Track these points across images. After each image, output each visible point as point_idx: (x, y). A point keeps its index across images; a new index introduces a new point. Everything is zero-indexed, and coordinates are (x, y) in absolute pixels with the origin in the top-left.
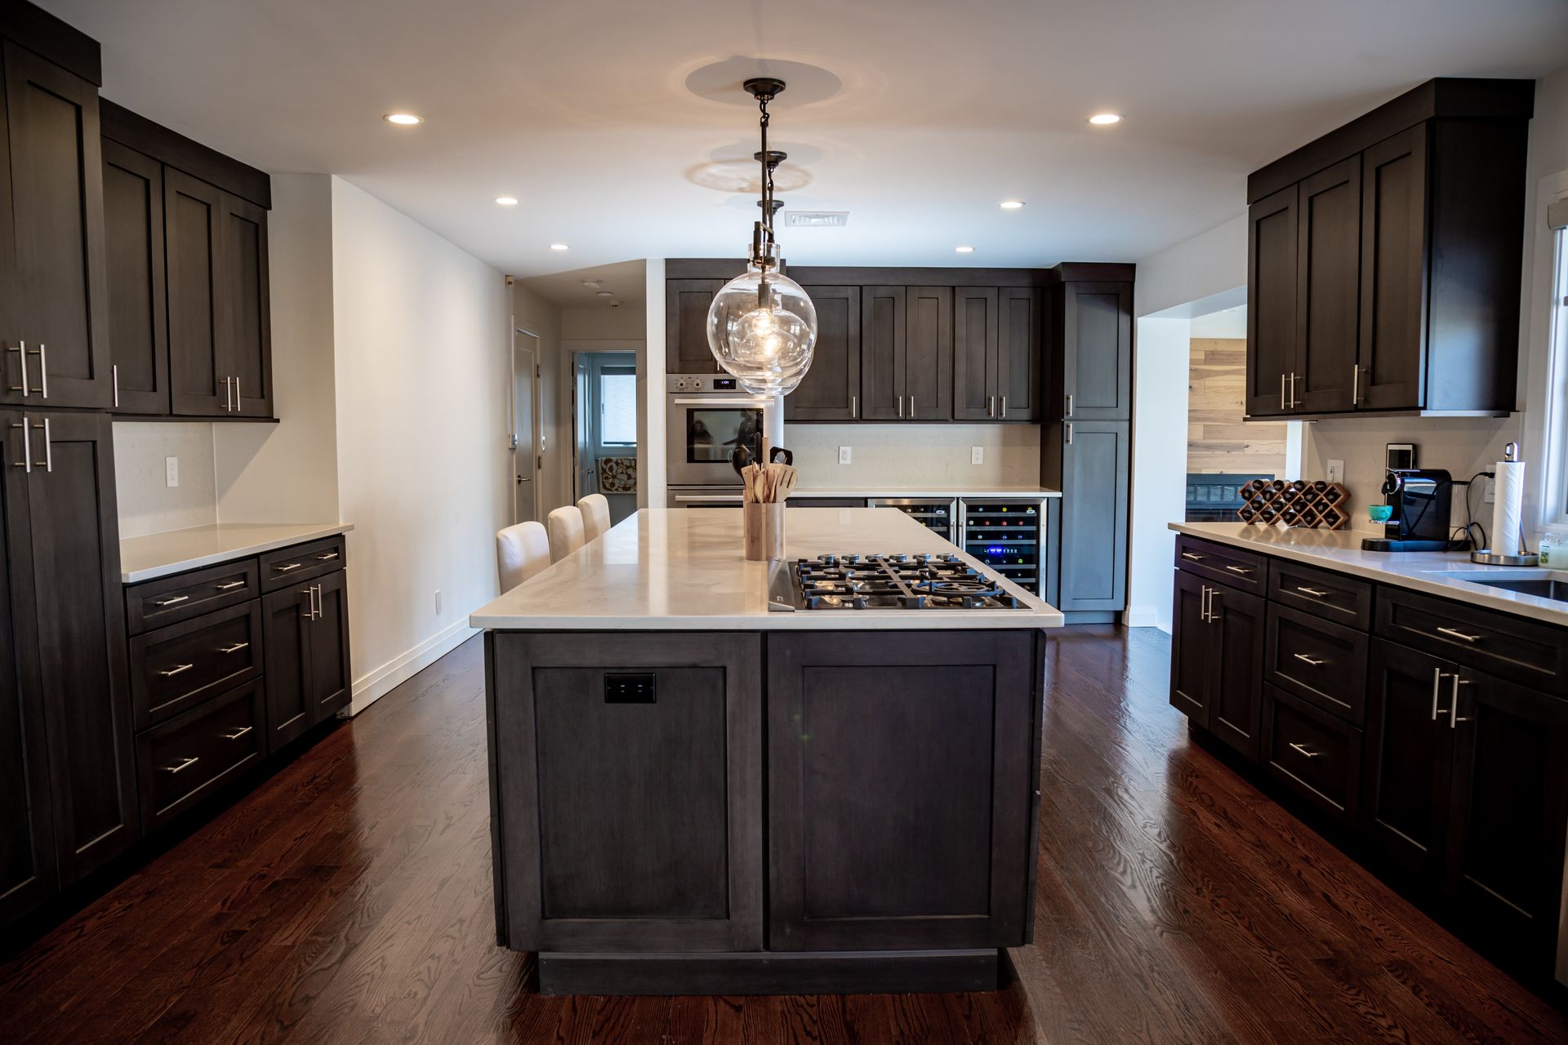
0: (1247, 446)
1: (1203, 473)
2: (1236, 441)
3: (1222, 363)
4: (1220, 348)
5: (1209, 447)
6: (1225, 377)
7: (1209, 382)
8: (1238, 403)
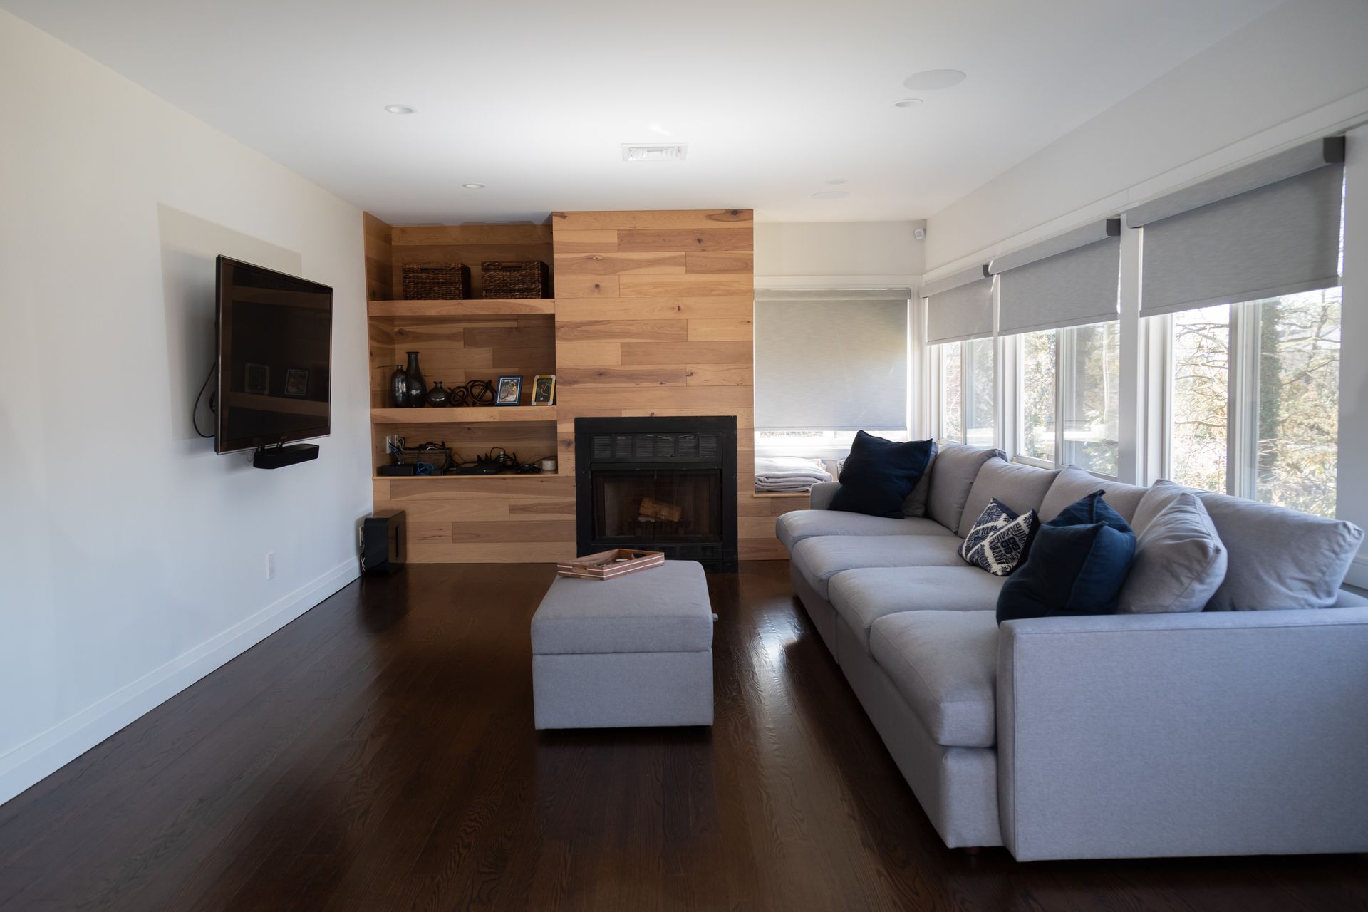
0: (692, 374)
1: (624, 415)
2: (673, 367)
3: (647, 247)
4: (641, 225)
5: (632, 377)
6: (651, 270)
7: (626, 278)
8: (673, 308)
